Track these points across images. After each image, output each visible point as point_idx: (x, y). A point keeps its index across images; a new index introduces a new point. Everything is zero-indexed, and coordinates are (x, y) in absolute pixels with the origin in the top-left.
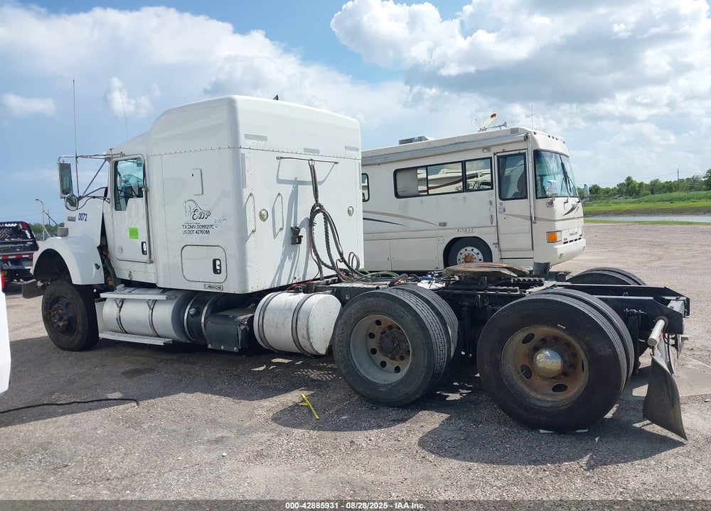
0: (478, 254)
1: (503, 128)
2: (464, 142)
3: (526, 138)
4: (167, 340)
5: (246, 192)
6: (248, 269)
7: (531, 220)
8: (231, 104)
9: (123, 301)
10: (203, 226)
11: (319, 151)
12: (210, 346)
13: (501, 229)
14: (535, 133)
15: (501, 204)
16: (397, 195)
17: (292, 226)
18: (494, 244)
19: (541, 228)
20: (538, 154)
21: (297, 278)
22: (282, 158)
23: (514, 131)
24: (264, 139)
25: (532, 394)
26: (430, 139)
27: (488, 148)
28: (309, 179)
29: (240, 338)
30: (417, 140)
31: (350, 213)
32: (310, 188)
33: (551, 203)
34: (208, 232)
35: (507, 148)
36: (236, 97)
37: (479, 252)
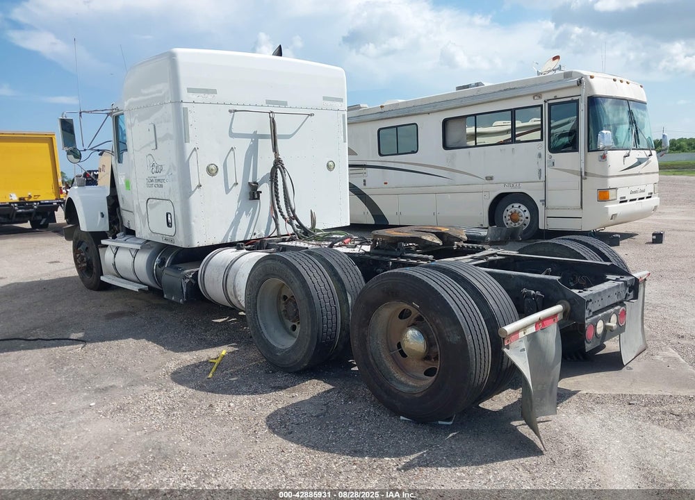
0: (525, 211)
1: (558, 72)
2: (514, 88)
3: (580, 83)
4: (143, 287)
5: (189, 147)
6: (193, 223)
7: (581, 176)
8: (172, 58)
9: (117, 248)
10: (159, 180)
11: (286, 102)
12: (165, 296)
13: (549, 185)
14: (592, 77)
15: (551, 157)
16: (445, 147)
17: (250, 180)
18: (541, 201)
19: (592, 186)
20: (593, 101)
21: (257, 234)
22: (236, 111)
23: (568, 75)
24: (214, 92)
25: (398, 375)
26: (486, 84)
27: (538, 95)
28: (268, 132)
29: (185, 291)
30: (474, 86)
31: (330, 167)
32: (269, 142)
33: (604, 157)
34: (161, 186)
35: (560, 94)
36: (178, 50)
37: (526, 209)
